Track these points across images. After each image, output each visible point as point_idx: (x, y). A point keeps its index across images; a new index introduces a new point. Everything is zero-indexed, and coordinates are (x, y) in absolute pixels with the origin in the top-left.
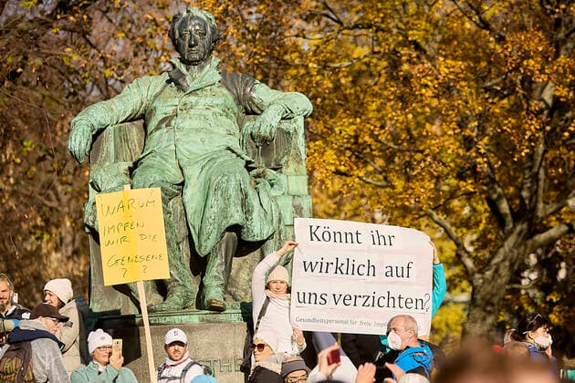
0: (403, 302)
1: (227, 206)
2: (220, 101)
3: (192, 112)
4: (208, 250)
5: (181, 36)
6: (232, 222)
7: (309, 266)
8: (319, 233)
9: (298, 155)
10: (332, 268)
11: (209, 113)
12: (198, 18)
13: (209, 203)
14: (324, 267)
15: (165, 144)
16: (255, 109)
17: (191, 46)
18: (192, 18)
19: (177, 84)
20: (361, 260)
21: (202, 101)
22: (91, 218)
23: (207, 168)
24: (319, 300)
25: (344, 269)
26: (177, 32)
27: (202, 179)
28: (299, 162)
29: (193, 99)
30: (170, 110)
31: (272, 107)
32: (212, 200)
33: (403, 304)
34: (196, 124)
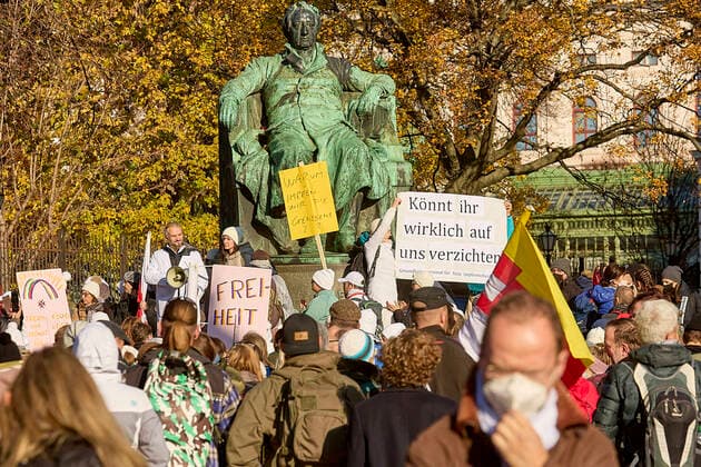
0: (485, 257)
1: (360, 172)
2: (329, 82)
3: (310, 90)
4: (342, 206)
5: (294, 25)
6: (363, 185)
7: (409, 229)
8: (417, 203)
9: (392, 127)
10: (428, 231)
11: (322, 92)
12: (309, 12)
13: (342, 169)
14: (422, 230)
15: (291, 117)
16: (351, 87)
17: (303, 34)
18: (304, 11)
19: (294, 66)
20: (450, 224)
21: (317, 82)
22: (242, 176)
23: (333, 139)
24: (418, 255)
25: (437, 231)
26: (290, 23)
27: (330, 148)
28: (393, 133)
29: (310, 80)
30: (291, 88)
31: (373, 89)
32: (345, 166)
33: (485, 259)
34: (314, 101)
